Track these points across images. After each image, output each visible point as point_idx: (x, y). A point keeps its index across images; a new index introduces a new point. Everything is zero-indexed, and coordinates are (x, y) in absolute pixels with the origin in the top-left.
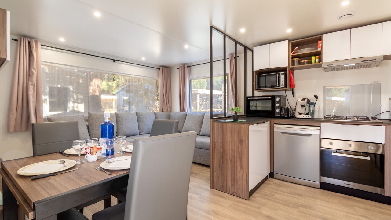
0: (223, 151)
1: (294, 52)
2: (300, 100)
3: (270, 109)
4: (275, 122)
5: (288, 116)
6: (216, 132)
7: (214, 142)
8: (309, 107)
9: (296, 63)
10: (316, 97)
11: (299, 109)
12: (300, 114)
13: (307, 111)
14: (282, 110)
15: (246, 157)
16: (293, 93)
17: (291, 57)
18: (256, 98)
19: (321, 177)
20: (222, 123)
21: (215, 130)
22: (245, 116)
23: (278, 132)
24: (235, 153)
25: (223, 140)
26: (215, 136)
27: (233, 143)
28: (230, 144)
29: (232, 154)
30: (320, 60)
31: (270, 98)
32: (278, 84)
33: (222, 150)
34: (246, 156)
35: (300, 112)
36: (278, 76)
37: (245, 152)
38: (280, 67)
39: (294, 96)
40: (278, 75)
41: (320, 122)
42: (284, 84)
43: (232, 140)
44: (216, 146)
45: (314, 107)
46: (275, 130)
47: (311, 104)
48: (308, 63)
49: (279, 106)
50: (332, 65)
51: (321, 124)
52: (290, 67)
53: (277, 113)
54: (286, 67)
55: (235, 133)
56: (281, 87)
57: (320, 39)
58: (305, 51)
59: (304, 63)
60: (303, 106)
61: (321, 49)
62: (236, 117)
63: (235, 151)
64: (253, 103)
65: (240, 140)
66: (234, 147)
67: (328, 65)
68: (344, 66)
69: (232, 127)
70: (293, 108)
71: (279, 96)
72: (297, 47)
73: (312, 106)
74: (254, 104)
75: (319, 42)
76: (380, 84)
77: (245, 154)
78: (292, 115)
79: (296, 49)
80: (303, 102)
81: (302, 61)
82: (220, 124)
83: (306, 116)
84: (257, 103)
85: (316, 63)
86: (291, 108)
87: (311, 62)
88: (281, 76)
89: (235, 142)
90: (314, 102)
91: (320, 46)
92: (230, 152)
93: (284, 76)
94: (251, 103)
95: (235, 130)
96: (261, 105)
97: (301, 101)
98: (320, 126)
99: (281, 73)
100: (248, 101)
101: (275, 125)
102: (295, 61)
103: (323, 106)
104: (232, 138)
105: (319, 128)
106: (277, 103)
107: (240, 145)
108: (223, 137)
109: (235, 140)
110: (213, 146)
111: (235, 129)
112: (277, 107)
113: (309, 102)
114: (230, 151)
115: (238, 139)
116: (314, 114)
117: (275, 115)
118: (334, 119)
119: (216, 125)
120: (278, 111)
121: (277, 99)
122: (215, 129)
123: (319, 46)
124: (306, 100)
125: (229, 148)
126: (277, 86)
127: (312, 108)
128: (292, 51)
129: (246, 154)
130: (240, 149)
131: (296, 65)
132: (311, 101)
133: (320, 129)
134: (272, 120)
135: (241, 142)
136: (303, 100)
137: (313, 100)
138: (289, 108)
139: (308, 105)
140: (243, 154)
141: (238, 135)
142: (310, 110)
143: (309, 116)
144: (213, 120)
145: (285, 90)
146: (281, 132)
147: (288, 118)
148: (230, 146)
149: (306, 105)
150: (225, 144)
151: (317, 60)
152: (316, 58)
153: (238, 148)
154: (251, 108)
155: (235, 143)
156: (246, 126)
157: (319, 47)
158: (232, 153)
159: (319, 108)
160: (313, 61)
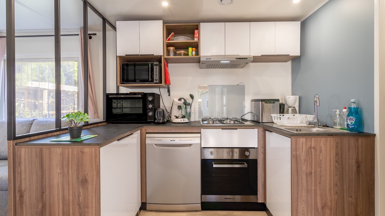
0: (44, 207)
1: (169, 38)
2: (176, 100)
3: (141, 112)
4: (148, 131)
5: (163, 121)
6: (25, 168)
7: (20, 191)
8: (186, 108)
9: (172, 54)
10: (192, 97)
11: (176, 112)
12: (177, 117)
13: (184, 113)
14: (156, 113)
15: (94, 212)
16: (169, 91)
17: (166, 45)
18: (122, 96)
19: (202, 195)
20: (41, 147)
21: (23, 164)
22: (105, 123)
23: (152, 144)
24: (71, 207)
25: (42, 182)
26: (23, 176)
27: (66, 187)
28: (58, 190)
29: (63, 211)
30: (197, 53)
31: (140, 96)
32: (151, 78)
33: (40, 206)
34: (94, 209)
35: (176, 115)
36: (151, 68)
37: (92, 203)
38: (153, 55)
39: (169, 95)
40: (151, 65)
41: (200, 128)
42: (158, 78)
43: (63, 182)
44: (26, 198)
45: (190, 108)
46: (148, 141)
47: (188, 105)
48: (185, 55)
49: (152, 108)
50: (210, 59)
51: (202, 129)
52: (166, 57)
53: (150, 117)
54: (161, 56)
55: (70, 165)
56: (155, 82)
57: (197, 28)
58: (181, 39)
59: (180, 55)
60: (180, 107)
61: (198, 40)
62: (75, 132)
63: (71, 204)
64: (117, 103)
65: (80, 179)
66: (69, 196)
67: (206, 59)
68: (221, 62)
69: (62, 154)
70: (169, 110)
71: (153, 95)
72: (173, 33)
73: (188, 107)
74: (119, 105)
75: (196, 31)
76: (244, 85)
77: (92, 207)
78: (167, 119)
79: (172, 36)
80: (179, 102)
81: (178, 52)
82: (34, 150)
83: (184, 120)
84: (123, 103)
85: (193, 55)
86: (166, 109)
87: (188, 55)
88: (155, 67)
89: (71, 183)
90: (190, 103)
91: (197, 36)
92: (59, 207)
93: (158, 67)
94: (113, 104)
95: (70, 160)
96: (129, 106)
97: (178, 101)
98: (200, 133)
99: (155, 63)
100: (109, 99)
101: (148, 135)
102: (170, 51)
103: (198, 107)
104: (63, 176)
105: (199, 135)
106: (149, 104)
107: (81, 190)
108: (42, 176)
109: (71, 180)
110: (18, 198)
111: (70, 156)
112: (149, 108)
113: (186, 103)
114: (58, 204)
115: (78, 178)
116: (190, 116)
117: (147, 120)
118: (213, 123)
119: (24, 151)
120: (150, 114)
121: (150, 99)
122: (23, 160)
123: (195, 36)
124: (183, 100)
125: (56, 198)
126: (150, 80)
127: (188, 110)
128: (167, 36)
129: (94, 206)
130: (81, 198)
131: (172, 56)
132: (188, 101)
133: (201, 137)
134: (143, 128)
135: (84, 182)
136: (180, 100)
137: (189, 100)
138: (165, 110)
139: (185, 106)
140: (88, 208)
141: (78, 170)
142: (186, 112)
143: (186, 120)
144: (15, 141)
145: (159, 86)
146: (156, 145)
147: (163, 123)
148: (58, 194)
149: (183, 106)
150: (47, 192)
151: (194, 53)
152: (192, 51)
153: (77, 196)
154: (113, 110)
155: (71, 187)
156: (93, 149)
157: (196, 38)
158: (63, 208)
159: (195, 110)
160: (190, 54)
